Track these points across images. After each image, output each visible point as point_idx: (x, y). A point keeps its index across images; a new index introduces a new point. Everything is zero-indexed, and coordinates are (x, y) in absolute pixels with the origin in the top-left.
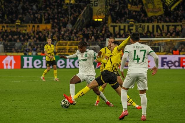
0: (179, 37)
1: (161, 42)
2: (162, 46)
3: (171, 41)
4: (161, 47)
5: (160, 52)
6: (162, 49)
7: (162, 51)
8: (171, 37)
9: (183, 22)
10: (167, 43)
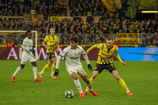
0: (21, 30)
1: (3, 34)
2: (5, 38)
3: (13, 33)
4: (3, 39)
5: (3, 44)
6: (4, 41)
7: (4, 43)
8: (13, 29)
9: (24, 16)
10: (9, 35)
